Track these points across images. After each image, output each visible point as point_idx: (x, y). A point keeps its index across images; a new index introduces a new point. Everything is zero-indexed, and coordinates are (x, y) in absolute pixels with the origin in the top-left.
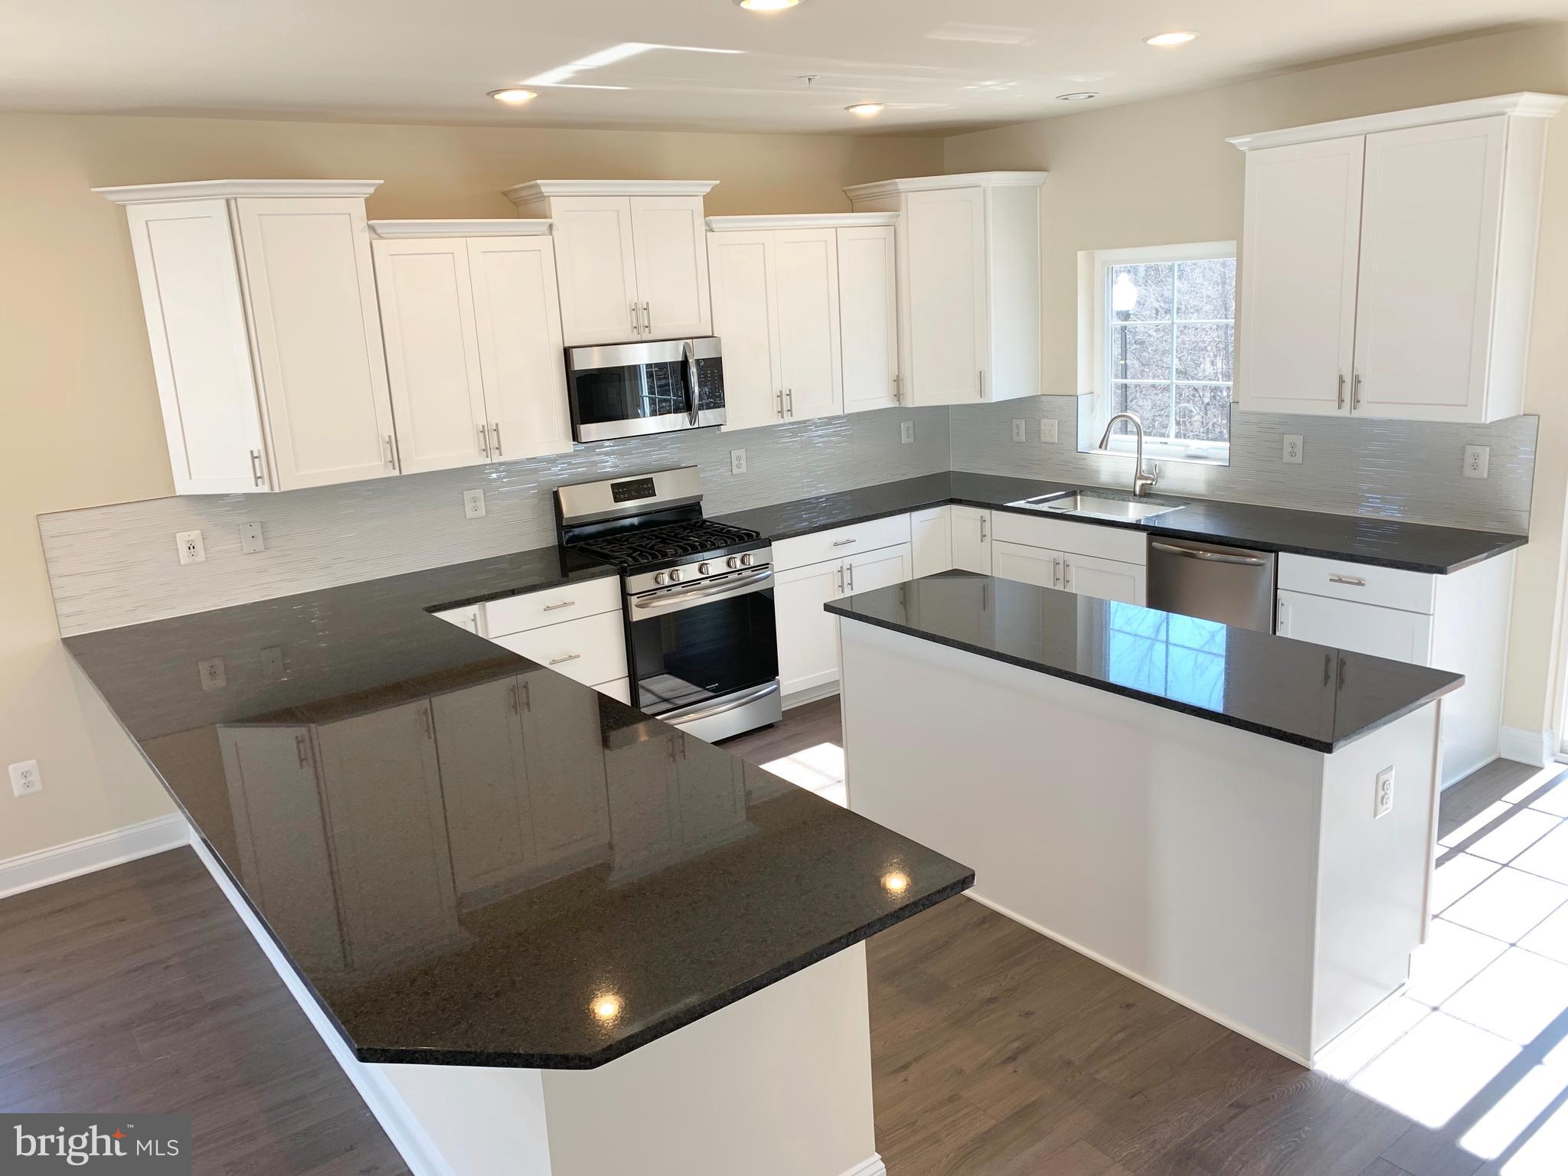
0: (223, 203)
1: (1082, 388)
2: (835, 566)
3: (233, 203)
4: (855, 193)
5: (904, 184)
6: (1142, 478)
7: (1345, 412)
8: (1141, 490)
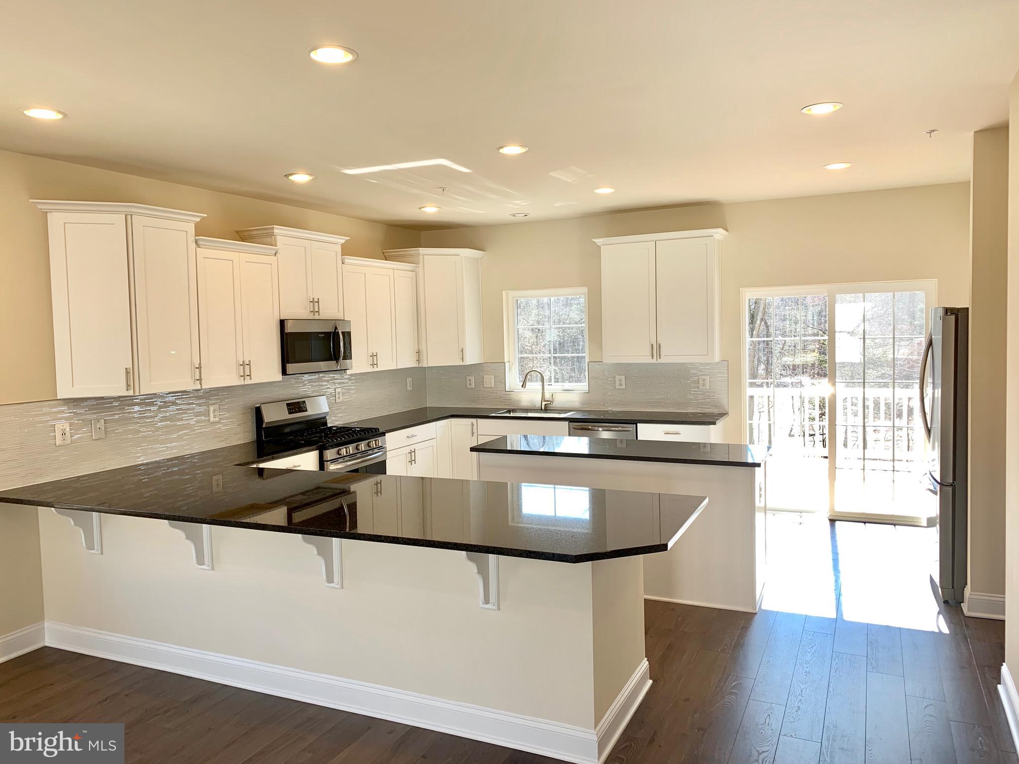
0: (124, 215)
1: (506, 360)
2: (407, 450)
3: (129, 217)
4: (388, 254)
5: (422, 250)
6: (545, 401)
7: (654, 361)
8: (545, 407)
